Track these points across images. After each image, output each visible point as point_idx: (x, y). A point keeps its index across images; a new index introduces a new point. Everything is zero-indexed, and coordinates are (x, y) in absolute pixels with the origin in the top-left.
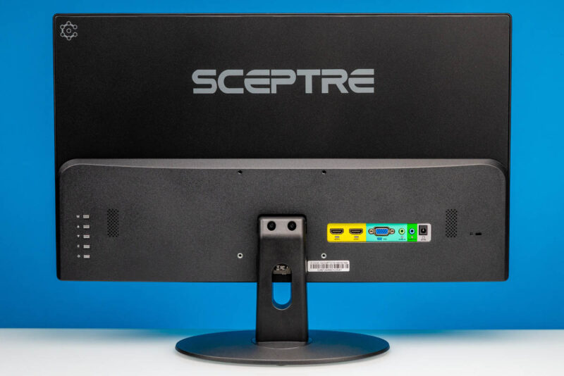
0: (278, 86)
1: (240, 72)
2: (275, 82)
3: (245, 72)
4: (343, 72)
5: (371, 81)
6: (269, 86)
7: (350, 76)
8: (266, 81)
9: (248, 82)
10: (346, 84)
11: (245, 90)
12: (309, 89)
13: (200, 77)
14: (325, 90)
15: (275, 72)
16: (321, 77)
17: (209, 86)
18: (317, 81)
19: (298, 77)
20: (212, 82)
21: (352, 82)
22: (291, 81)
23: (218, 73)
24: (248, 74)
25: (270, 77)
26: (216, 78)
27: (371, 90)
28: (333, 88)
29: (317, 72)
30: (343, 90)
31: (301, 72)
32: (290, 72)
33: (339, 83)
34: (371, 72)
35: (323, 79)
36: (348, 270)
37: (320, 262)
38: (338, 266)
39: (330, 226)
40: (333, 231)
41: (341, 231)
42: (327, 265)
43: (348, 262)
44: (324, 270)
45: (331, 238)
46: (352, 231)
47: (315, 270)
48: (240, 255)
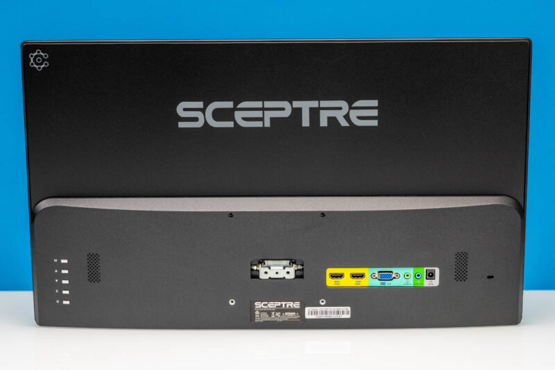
0: (272, 119)
1: (229, 105)
2: (269, 115)
3: (235, 105)
4: (343, 104)
5: (375, 113)
6: (262, 119)
7: (351, 108)
8: (259, 114)
9: (238, 116)
10: (347, 117)
11: (236, 123)
12: (306, 122)
13: (185, 110)
14: (324, 123)
15: (268, 104)
16: (320, 108)
17: (196, 119)
18: (315, 113)
19: (293, 109)
20: (199, 114)
21: (354, 115)
22: (286, 114)
23: (206, 106)
24: (239, 106)
25: (263, 109)
26: (203, 110)
27: (375, 123)
28: (332, 120)
29: (314, 104)
30: (344, 123)
31: (296, 104)
32: (285, 104)
33: (339, 116)
34: (375, 103)
35: (321, 111)
36: (349, 316)
37: (318, 309)
38: (338, 313)
39: (330, 271)
40: (333, 276)
41: (341, 276)
42: (326, 312)
43: (349, 308)
44: (323, 317)
45: (330, 282)
46: (354, 276)
47: (314, 317)
48: (232, 302)
